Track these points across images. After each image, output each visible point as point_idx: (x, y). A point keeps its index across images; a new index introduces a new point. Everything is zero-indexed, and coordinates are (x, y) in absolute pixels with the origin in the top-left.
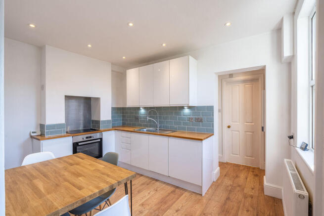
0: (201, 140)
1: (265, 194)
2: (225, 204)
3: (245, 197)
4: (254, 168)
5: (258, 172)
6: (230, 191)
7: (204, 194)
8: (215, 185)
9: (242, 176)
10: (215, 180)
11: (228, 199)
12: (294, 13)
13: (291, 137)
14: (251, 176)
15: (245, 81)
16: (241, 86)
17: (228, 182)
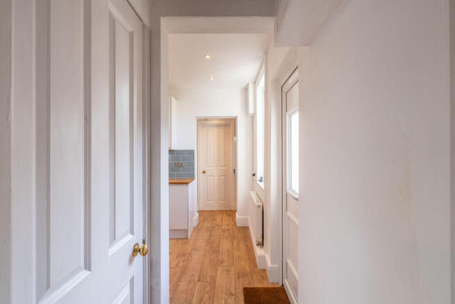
0: (187, 183)
1: (238, 225)
2: (209, 239)
3: (224, 231)
4: (227, 211)
5: (231, 213)
6: (211, 231)
7: (189, 237)
8: (197, 229)
9: (218, 218)
10: (196, 226)
11: (211, 235)
12: (255, 82)
13: (254, 175)
14: (225, 217)
15: (218, 126)
16: (215, 129)
17: (207, 225)
